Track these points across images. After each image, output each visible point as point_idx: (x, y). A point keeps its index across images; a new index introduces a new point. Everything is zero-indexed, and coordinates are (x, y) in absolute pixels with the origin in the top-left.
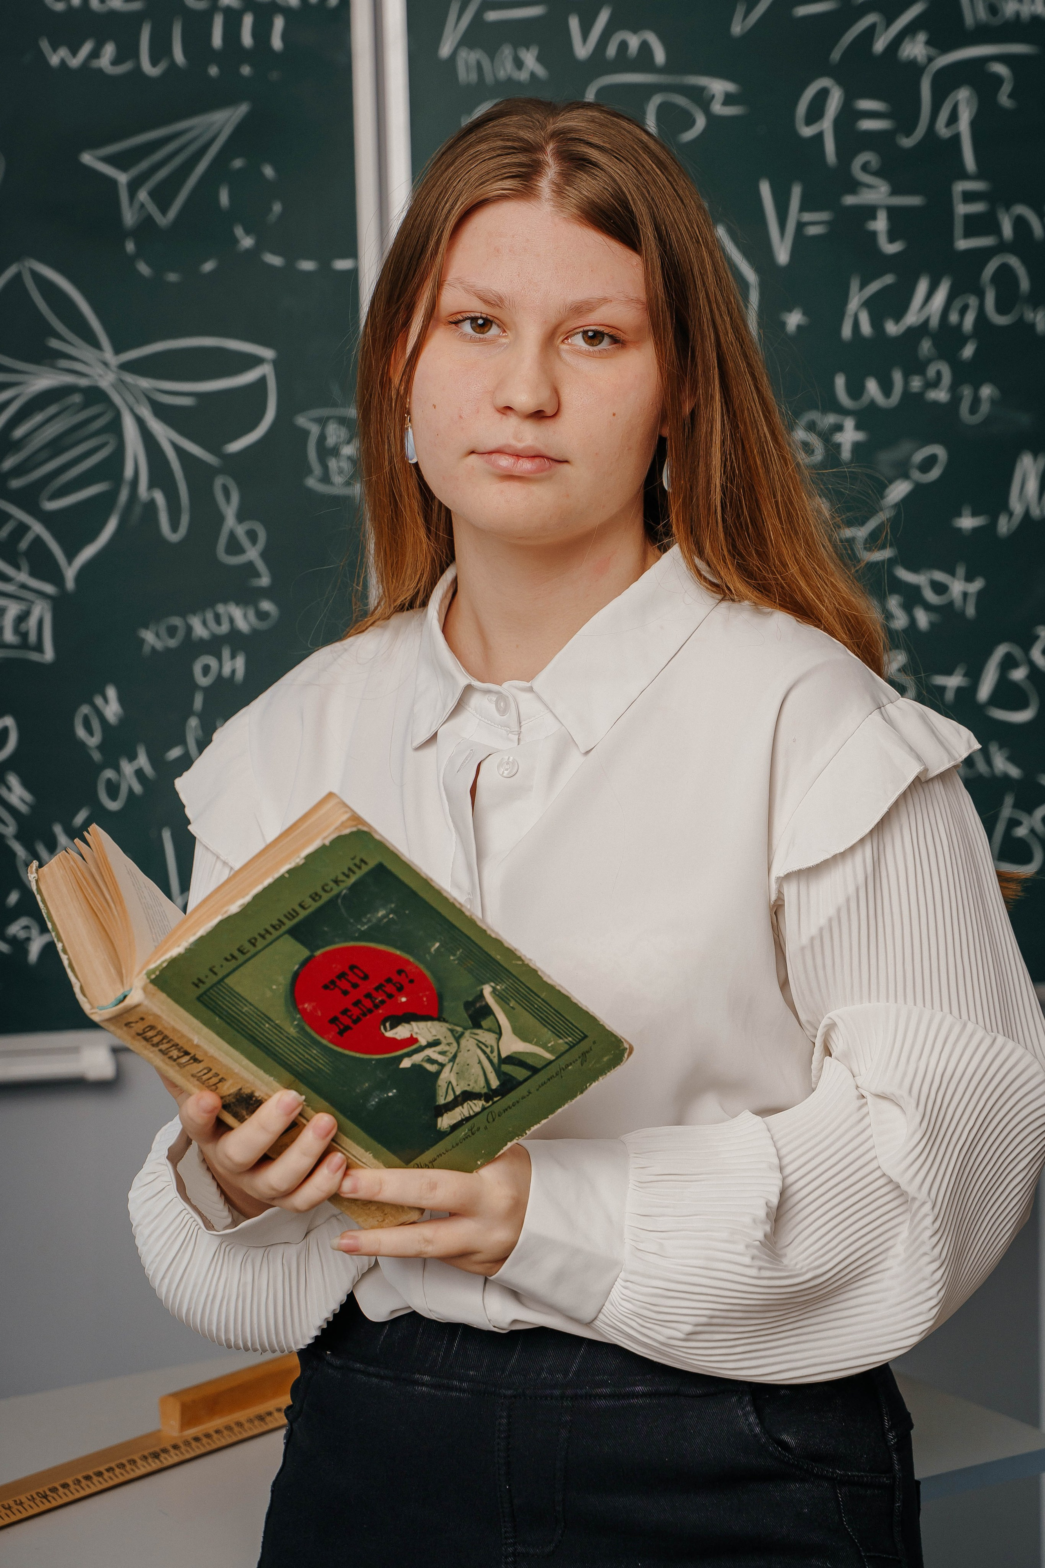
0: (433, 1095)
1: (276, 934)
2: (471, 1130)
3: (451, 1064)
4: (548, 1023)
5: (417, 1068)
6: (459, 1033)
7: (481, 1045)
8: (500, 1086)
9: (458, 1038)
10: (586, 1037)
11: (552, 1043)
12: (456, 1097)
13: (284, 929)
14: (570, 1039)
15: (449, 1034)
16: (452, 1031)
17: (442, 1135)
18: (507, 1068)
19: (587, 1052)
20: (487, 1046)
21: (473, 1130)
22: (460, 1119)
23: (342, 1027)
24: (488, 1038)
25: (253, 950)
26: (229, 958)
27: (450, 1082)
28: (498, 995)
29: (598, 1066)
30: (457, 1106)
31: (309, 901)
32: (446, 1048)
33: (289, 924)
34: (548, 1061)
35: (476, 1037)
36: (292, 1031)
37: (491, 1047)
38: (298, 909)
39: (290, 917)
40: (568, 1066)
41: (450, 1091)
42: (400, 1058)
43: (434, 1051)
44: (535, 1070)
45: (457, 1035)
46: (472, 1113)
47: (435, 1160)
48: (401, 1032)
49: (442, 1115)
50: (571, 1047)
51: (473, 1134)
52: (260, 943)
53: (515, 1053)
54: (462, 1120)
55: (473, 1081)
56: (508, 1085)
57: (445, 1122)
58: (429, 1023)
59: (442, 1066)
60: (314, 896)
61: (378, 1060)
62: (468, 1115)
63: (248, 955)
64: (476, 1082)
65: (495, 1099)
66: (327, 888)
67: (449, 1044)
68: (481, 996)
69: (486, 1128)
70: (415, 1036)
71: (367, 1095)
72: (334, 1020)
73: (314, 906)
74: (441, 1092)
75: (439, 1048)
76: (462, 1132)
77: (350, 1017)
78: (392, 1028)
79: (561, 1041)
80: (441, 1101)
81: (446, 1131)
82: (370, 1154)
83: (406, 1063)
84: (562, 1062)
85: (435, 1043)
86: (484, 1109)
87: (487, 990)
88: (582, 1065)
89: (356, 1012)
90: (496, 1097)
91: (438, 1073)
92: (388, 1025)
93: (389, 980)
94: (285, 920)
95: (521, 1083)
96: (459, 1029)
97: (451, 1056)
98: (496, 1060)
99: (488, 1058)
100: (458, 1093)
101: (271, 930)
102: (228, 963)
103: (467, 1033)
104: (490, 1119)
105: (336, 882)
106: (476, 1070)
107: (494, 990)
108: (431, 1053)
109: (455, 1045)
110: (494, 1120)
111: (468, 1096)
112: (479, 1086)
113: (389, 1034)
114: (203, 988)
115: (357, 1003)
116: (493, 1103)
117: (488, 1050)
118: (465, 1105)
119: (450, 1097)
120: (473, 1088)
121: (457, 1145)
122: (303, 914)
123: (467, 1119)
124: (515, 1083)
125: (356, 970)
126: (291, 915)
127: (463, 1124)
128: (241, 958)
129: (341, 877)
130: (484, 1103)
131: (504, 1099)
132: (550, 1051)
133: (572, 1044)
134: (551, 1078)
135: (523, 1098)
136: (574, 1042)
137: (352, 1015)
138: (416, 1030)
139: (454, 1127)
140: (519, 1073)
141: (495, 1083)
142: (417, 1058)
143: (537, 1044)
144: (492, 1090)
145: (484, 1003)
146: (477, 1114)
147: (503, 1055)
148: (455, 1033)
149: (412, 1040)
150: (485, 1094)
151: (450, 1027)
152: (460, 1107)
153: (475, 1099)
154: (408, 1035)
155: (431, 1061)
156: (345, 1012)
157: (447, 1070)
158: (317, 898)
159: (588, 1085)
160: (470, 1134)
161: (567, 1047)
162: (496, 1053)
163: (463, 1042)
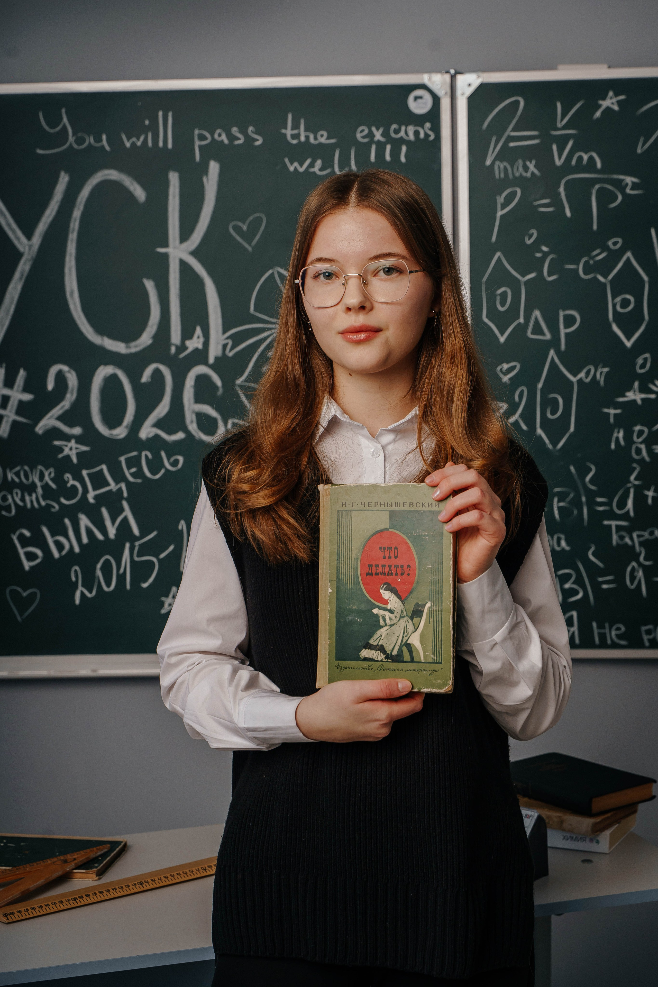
0: (371, 636)
1: (386, 508)
2: (369, 667)
3: (389, 627)
4: (435, 642)
5: (377, 616)
6: (404, 615)
7: (406, 628)
8: (396, 655)
9: (401, 617)
10: (441, 663)
11: (428, 653)
12: (378, 645)
13: (391, 509)
14: (436, 658)
15: (400, 612)
16: (402, 612)
17: (358, 659)
18: (405, 649)
19: (436, 671)
20: (407, 632)
21: (370, 667)
22: (370, 657)
23: (370, 572)
24: (411, 628)
25: (373, 508)
26: (363, 504)
27: (381, 636)
28: (430, 611)
29: (434, 682)
30: (374, 650)
31: (407, 505)
32: (394, 618)
33: (394, 508)
34: (420, 661)
35: (407, 623)
36: (354, 556)
37: (408, 633)
38: (402, 505)
39: (396, 506)
40: (424, 670)
41: (378, 640)
42: (375, 606)
43: (389, 615)
44: (412, 661)
45: (402, 615)
46: (376, 659)
47: (346, 668)
48: (386, 594)
49: (366, 649)
50: (433, 663)
51: (368, 669)
52: (378, 507)
53: (413, 645)
54: (370, 659)
55: (389, 643)
56: (397, 659)
57: (365, 653)
58: (398, 600)
59: (386, 625)
60: (411, 504)
61: (368, 599)
62: (374, 658)
63: (370, 508)
64: (389, 645)
65: (389, 660)
66: (418, 505)
67: (396, 617)
68: (425, 605)
69: (374, 671)
70: (389, 601)
71: (351, 611)
72: (370, 566)
73: (408, 508)
74: (375, 636)
75: (391, 615)
76: (366, 664)
77: (377, 570)
78: (385, 590)
79: (432, 656)
80: (372, 642)
81: (361, 658)
82: (329, 641)
83: (375, 611)
84: (424, 666)
85: (391, 611)
86: (382, 661)
87: (428, 605)
88: (429, 675)
89: (380, 570)
90: (390, 660)
91: (382, 627)
92: (385, 586)
93: (402, 566)
94: (394, 505)
95: (403, 662)
96: (405, 613)
97: (393, 623)
98: (404, 641)
99: (403, 637)
100: (380, 644)
101: (386, 505)
102: (361, 505)
103: (406, 618)
104: (379, 669)
105: (423, 505)
106: (394, 640)
107: (430, 608)
108: (387, 614)
109: (398, 619)
110: (380, 670)
111: (381, 649)
112: (388, 649)
113: (382, 591)
114: (345, 508)
115: (384, 566)
116: (387, 662)
117: (406, 634)
118: (377, 652)
119: (375, 643)
120: (387, 646)
121: (359, 669)
122: (402, 508)
123: (373, 660)
124: (401, 659)
125: (396, 550)
126: (398, 505)
127: (369, 661)
128: (367, 507)
129: (426, 505)
130: (384, 658)
131: (392, 663)
132: (425, 656)
133: (434, 661)
134: (415, 670)
135: (398, 670)
136: (436, 661)
137: (378, 570)
138: (391, 599)
139: (366, 659)
140: (407, 657)
141: (395, 652)
142: (381, 612)
143: (423, 648)
144: (391, 654)
145: (422, 610)
146: (377, 661)
147: (408, 642)
148: (402, 613)
149: (386, 602)
150: (388, 654)
151: (403, 609)
152: (375, 651)
153: (383, 653)
154: (387, 598)
155: (384, 620)
156: (377, 566)
157: (386, 628)
158: (411, 506)
159: (423, 687)
160: (367, 669)
161: (431, 661)
162: (407, 638)
163: (401, 620)
